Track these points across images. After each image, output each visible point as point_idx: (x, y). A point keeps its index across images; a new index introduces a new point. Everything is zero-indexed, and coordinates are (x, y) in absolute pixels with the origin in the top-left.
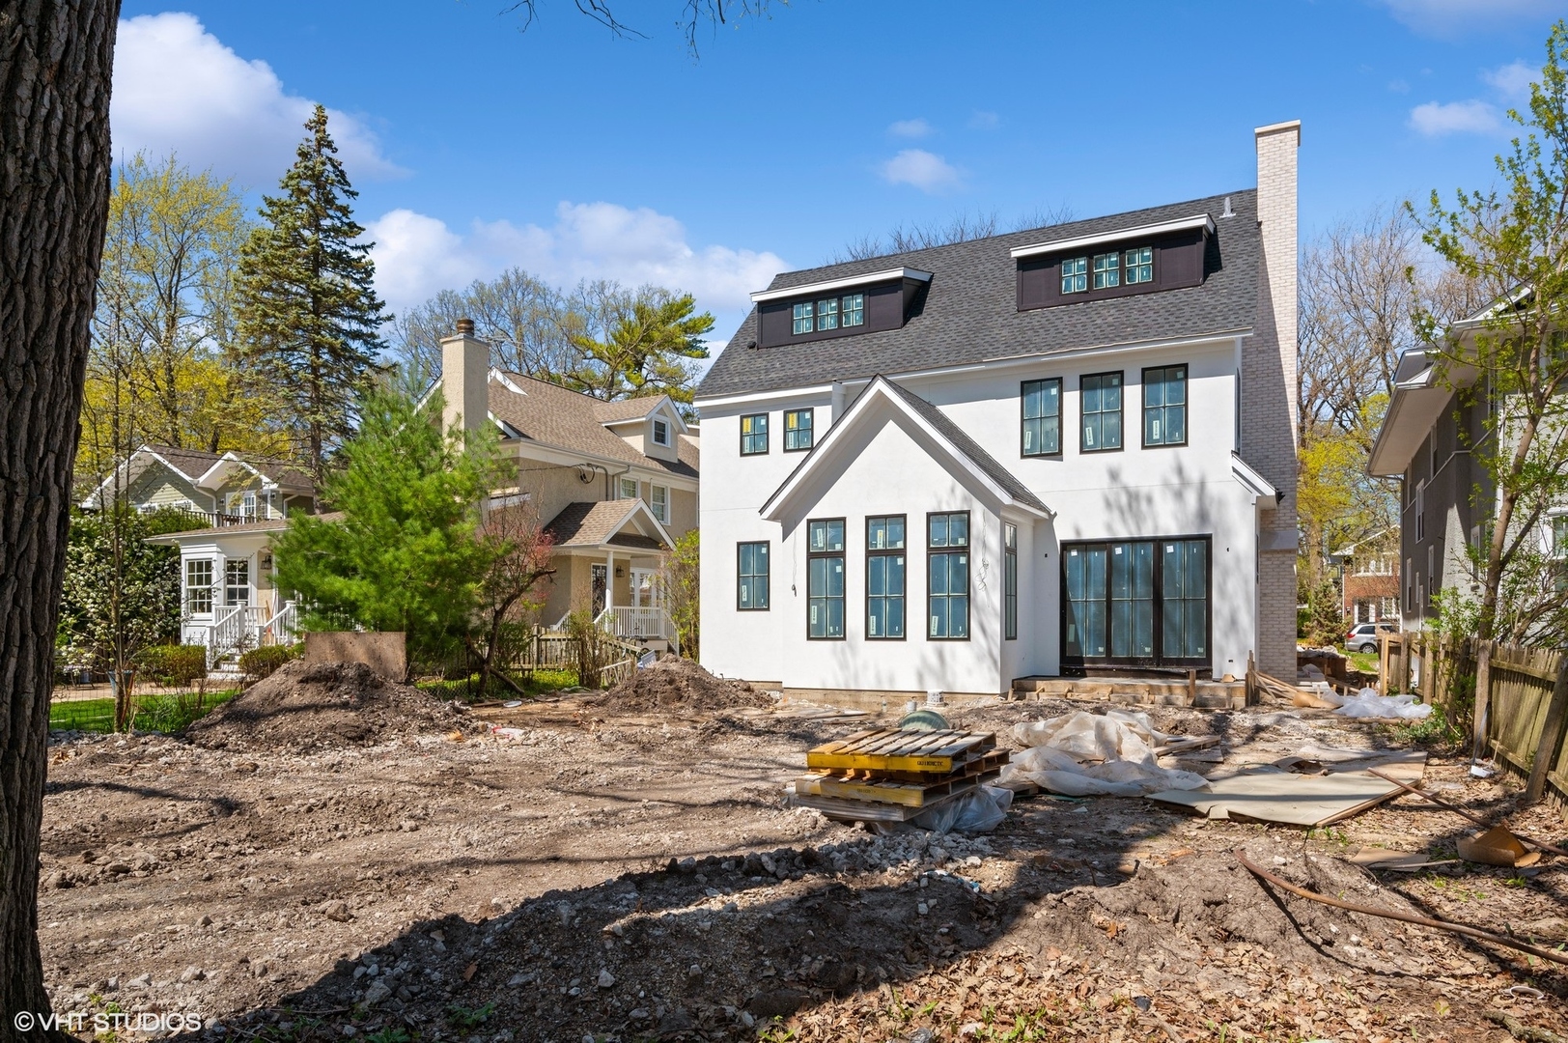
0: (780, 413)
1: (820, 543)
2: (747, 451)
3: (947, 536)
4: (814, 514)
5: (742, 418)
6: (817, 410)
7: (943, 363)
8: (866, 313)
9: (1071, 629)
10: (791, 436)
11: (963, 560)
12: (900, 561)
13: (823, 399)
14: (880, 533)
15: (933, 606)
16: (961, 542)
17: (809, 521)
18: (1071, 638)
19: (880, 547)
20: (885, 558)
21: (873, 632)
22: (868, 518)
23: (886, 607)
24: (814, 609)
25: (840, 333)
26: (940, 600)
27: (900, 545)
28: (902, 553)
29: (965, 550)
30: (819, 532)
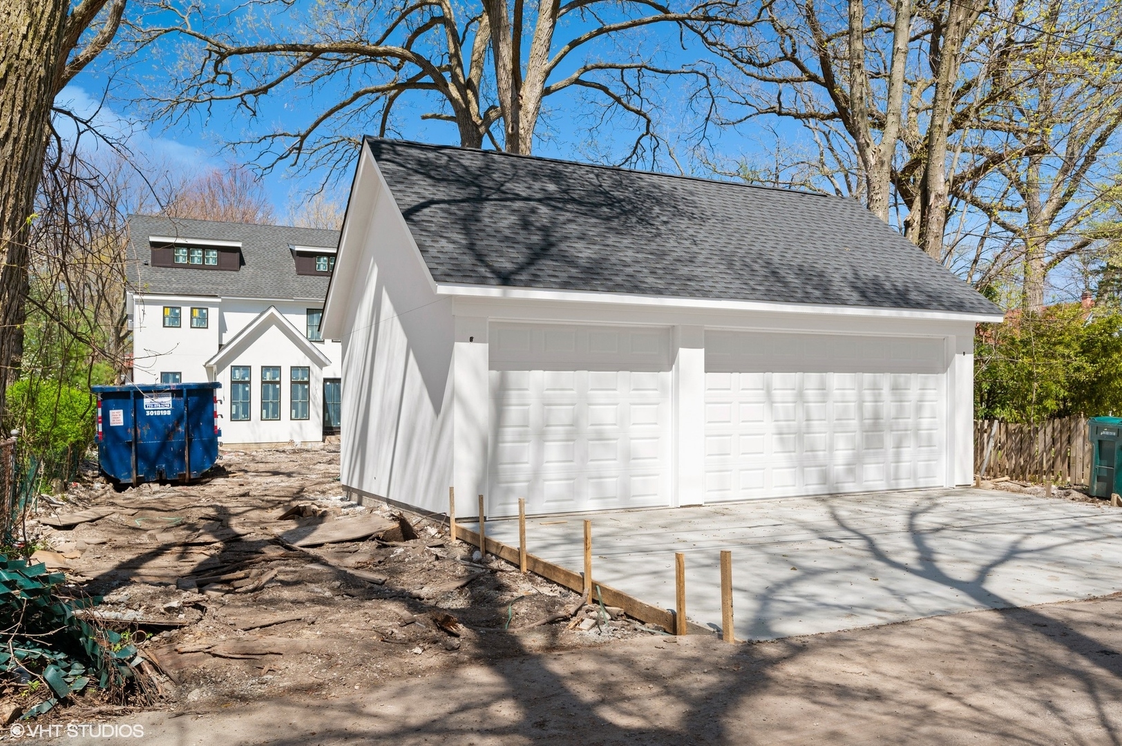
0: (189, 308)
1: (238, 375)
2: (167, 325)
3: (300, 376)
4: (235, 363)
5: (164, 307)
6: (209, 309)
7: (273, 295)
8: (219, 259)
9: (327, 415)
10: (195, 320)
11: (306, 387)
12: (278, 386)
13: (213, 305)
14: (268, 374)
15: (293, 406)
16: (306, 379)
17: (232, 366)
18: (327, 419)
19: (268, 380)
20: (271, 386)
21: (264, 417)
22: (262, 367)
23: (271, 406)
24: (234, 407)
25: (202, 267)
26: (297, 403)
27: (278, 379)
28: (279, 383)
29: (308, 383)
30: (237, 371)
